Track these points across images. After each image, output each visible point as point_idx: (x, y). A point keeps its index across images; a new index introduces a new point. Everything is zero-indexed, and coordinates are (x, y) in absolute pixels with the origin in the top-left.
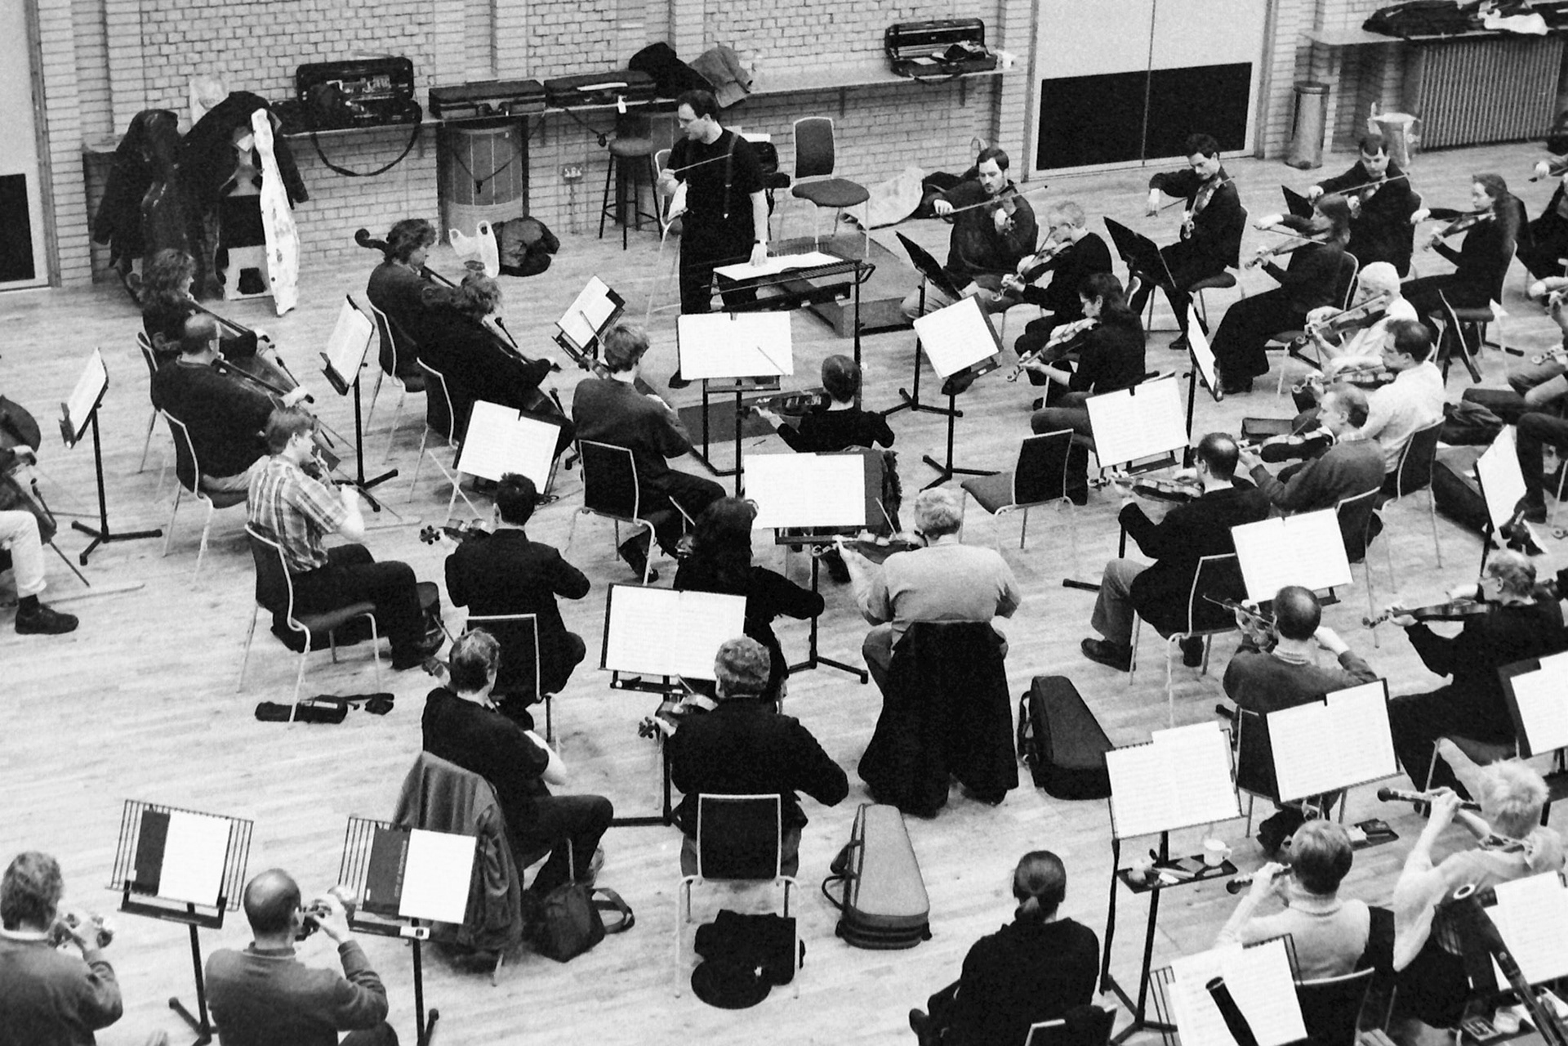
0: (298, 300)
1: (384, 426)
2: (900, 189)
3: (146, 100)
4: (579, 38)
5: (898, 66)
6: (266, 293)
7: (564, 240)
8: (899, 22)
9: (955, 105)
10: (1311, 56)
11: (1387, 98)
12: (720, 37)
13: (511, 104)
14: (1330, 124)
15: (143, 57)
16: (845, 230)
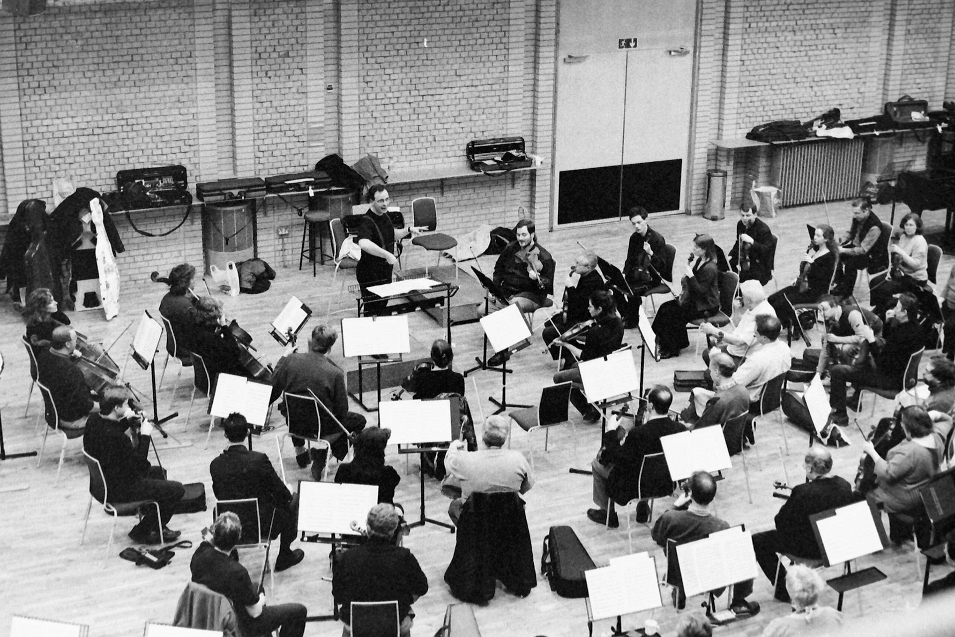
0: (120, 311)
1: (170, 386)
2: (477, 237)
3: (27, 194)
4: (285, 152)
5: (474, 166)
6: (99, 307)
7: (279, 272)
8: (474, 139)
9: (509, 187)
10: (717, 154)
11: (762, 177)
12: (369, 150)
13: (245, 193)
14: (729, 193)
15: (25, 167)
16: (445, 262)
